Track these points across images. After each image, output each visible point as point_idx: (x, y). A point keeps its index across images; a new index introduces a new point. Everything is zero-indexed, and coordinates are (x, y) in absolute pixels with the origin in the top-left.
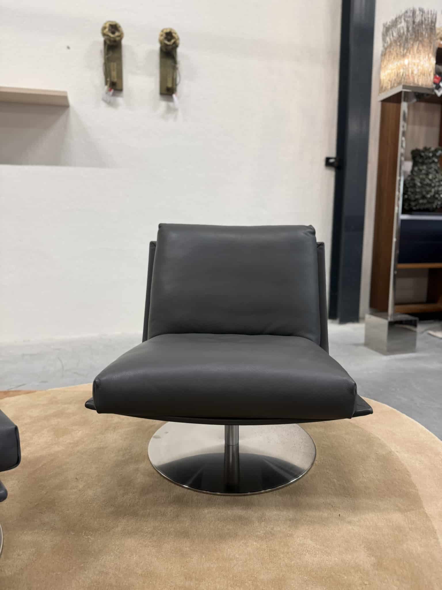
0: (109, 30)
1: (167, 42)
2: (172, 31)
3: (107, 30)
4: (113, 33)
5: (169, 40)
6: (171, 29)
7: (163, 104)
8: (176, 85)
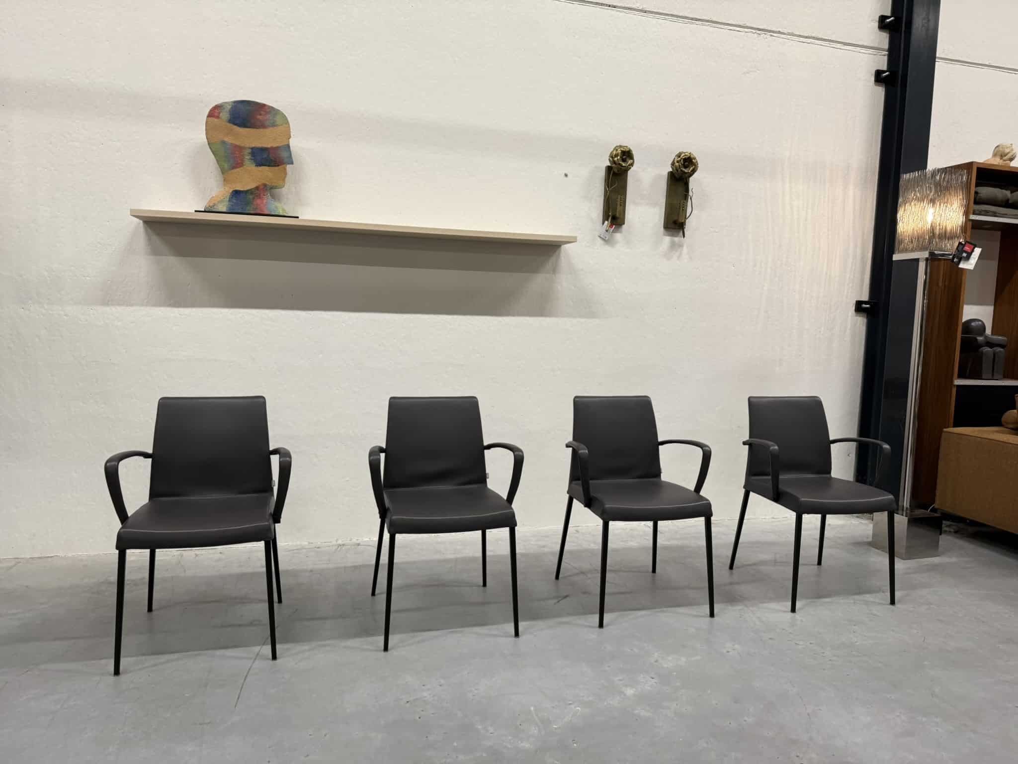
0: (620, 157)
1: (684, 169)
2: (692, 156)
3: (619, 157)
4: (624, 160)
5: (686, 167)
6: (690, 154)
7: (667, 239)
8: (686, 218)
